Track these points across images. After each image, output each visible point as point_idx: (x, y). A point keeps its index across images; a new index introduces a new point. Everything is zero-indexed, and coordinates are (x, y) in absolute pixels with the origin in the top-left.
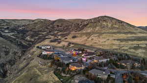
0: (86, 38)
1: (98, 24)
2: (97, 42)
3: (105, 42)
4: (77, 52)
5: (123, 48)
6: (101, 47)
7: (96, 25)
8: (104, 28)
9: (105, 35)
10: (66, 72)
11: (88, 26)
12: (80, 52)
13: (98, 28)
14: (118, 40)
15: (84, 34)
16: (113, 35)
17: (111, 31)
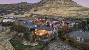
0: (46, 11)
1: (54, 2)
2: (56, 12)
3: (63, 12)
4: (41, 19)
5: (82, 15)
6: (61, 16)
7: (53, 2)
8: (59, 4)
9: (61, 8)
10: (31, 39)
11: (46, 3)
12: (44, 20)
13: (54, 4)
14: (73, 10)
15: (43, 8)
16: (68, 8)
17: (64, 6)
